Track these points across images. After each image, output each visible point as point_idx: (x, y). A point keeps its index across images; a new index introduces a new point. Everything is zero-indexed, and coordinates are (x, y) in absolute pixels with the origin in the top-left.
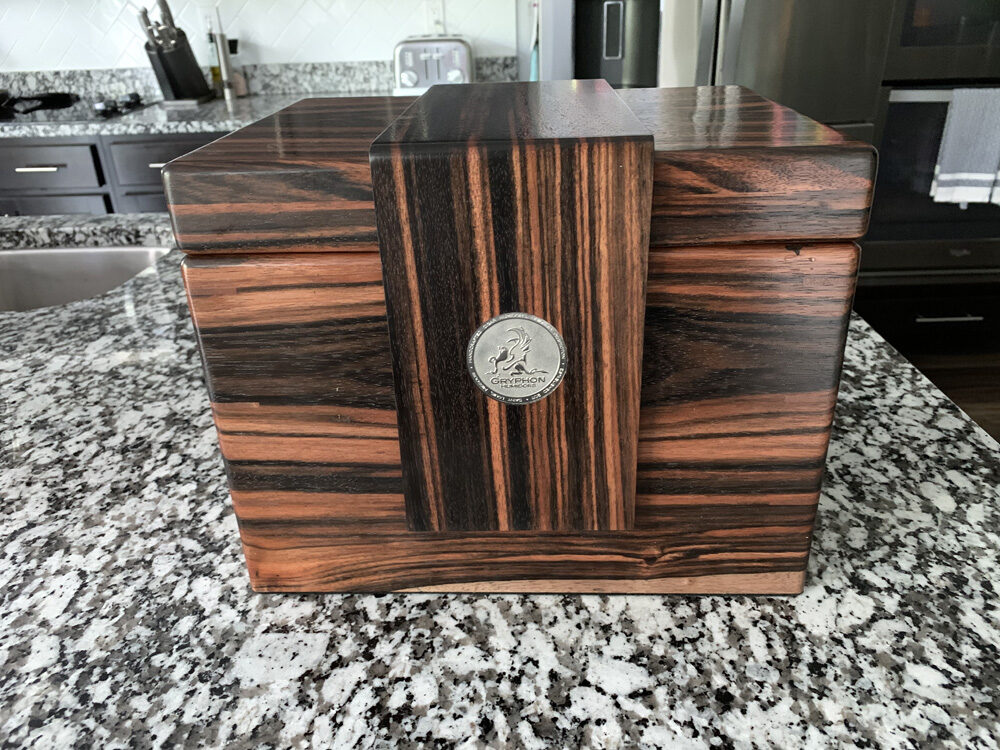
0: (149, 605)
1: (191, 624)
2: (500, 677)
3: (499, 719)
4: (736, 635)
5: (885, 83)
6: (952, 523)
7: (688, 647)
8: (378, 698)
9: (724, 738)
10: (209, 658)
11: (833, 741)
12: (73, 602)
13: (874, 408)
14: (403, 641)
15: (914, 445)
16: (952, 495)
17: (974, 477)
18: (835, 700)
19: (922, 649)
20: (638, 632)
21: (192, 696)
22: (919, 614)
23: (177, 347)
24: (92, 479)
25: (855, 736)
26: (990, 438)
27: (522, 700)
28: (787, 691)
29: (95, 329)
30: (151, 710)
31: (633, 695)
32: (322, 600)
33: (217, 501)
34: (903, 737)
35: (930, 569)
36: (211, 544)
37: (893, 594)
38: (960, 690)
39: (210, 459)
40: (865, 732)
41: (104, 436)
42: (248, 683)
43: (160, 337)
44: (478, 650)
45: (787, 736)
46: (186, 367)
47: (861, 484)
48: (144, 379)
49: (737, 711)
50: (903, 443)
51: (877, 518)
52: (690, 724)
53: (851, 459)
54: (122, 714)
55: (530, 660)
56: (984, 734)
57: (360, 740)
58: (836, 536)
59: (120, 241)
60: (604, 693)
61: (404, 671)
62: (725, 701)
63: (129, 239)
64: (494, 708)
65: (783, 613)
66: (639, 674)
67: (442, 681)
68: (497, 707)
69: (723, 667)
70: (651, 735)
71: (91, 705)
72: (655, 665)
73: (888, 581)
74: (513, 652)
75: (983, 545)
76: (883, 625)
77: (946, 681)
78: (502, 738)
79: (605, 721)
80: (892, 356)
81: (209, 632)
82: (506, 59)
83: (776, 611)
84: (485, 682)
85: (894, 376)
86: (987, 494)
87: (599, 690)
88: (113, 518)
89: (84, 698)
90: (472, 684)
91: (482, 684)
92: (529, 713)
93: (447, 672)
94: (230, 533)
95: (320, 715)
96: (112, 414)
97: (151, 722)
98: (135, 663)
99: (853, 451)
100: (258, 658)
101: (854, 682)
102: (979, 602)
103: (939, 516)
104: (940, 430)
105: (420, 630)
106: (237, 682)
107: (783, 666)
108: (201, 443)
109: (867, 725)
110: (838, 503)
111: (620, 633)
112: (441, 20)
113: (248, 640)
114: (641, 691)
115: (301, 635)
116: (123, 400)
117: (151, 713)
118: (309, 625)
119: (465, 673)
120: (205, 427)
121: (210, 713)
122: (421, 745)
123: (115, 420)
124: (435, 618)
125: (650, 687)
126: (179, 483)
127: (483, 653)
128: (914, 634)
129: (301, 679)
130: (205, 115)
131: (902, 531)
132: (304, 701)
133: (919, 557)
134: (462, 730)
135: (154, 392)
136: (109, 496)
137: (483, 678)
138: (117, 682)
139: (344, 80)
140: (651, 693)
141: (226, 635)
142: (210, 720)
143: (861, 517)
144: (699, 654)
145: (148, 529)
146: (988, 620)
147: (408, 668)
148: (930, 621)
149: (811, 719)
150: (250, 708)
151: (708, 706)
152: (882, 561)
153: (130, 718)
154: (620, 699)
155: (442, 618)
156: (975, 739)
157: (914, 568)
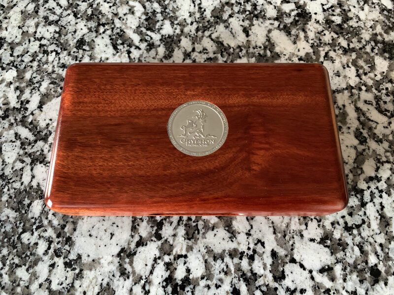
0: (8, 190)
3: (243, 288)
4: (384, 221)
7: (355, 232)
8: (169, 271)
10: (58, 237)
14: (178, 224)
21: (53, 268)
27: (256, 274)
30: (30, 279)
31: (322, 271)
33: (34, 89)
36: (39, 132)
42: (87, 258)
44: (226, 232)
49: (382, 283)
55: (259, 241)
60: (304, 269)
61: (181, 249)
62: (376, 275)
64: (239, 280)
66: (324, 254)
67: (207, 257)
68: (241, 279)
69: (375, 249)
79: (305, 290)
81: (53, 214)
84: (233, 259)
87: (302, 266)
90: (225, 261)
91: (231, 260)
92: (260, 284)
93: (209, 251)
94: (50, 122)
95: (135, 284)
100: (89, 237)
106: (79, 257)
111: (314, 220)
113: (80, 222)
114: (327, 267)
117: (31, 282)
119: (220, 251)
125: (331, 264)
129: (119, 255)
132: (123, 273)
138: (4, 256)
142: (69, 288)
144: (362, 238)
150: (91, 278)
151: (366, 279)
153: (19, 285)
154: (315, 274)
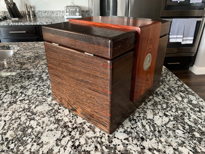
1: (31, 131)
2: (98, 137)
5: (161, 17)
6: (182, 102)
9: (143, 146)
11: (164, 145)
12: (3, 127)
13: (165, 81)
15: (173, 88)
16: (181, 97)
17: (185, 94)
18: (163, 138)
19: (178, 127)
20: (125, 127)
22: (177, 120)
23: (21, 71)
24: (5, 101)
25: (167, 144)
26: (187, 86)
28: (154, 136)
29: (2, 68)
32: (59, 124)
34: (176, 144)
35: (178, 111)
37: (172, 117)
38: (186, 134)
39: (31, 95)
40: (170, 143)
41: (7, 91)
43: (17, 69)
45: (155, 145)
46: (24, 76)
47: (164, 96)
48: (14, 78)
50: (171, 88)
51: (168, 102)
52: (136, 144)
53: (162, 91)
54: (17, 151)
56: (191, 142)
57: (70, 152)
58: (160, 106)
59: (5, 49)
63: (7, 48)
65: (152, 121)
70: (129, 147)
71: (10, 149)
72: (128, 133)
73: (171, 114)
74: (100, 132)
75: (187, 106)
76: (171, 123)
77: (183, 133)
78: (99, 150)
80: (168, 71)
82: (86, 11)
83: (150, 121)
85: (168, 74)
86: (187, 97)
88: (11, 109)
89: (9, 148)
96: (8, 86)
97: (24, 152)
98: (19, 139)
99: (162, 89)
101: (166, 134)
102: (188, 117)
103: (179, 101)
104: (178, 85)
105: (80, 129)
107: (153, 132)
108: (29, 92)
109: (169, 142)
110: (160, 99)
112: (73, 2)
115: (55, 131)
116: (10, 83)
118: (57, 129)
120: (30, 88)
121: (37, 149)
122: (83, 152)
123: (9, 88)
124: (83, 126)
126: (25, 101)
127: (94, 133)
128: (176, 124)
130: (22, 21)
131: (172, 104)
133: (176, 109)
134: (91, 149)
135: (17, 81)
136: (9, 104)
137: (94, 138)
139: (52, 14)
140: (128, 139)
141: (39, 132)
143: (165, 102)
145: (19, 111)
146: (190, 121)
147: (79, 137)
148: (179, 121)
149: (159, 142)
152: (169, 110)
155: (85, 126)
156: (189, 143)
157: (175, 111)
